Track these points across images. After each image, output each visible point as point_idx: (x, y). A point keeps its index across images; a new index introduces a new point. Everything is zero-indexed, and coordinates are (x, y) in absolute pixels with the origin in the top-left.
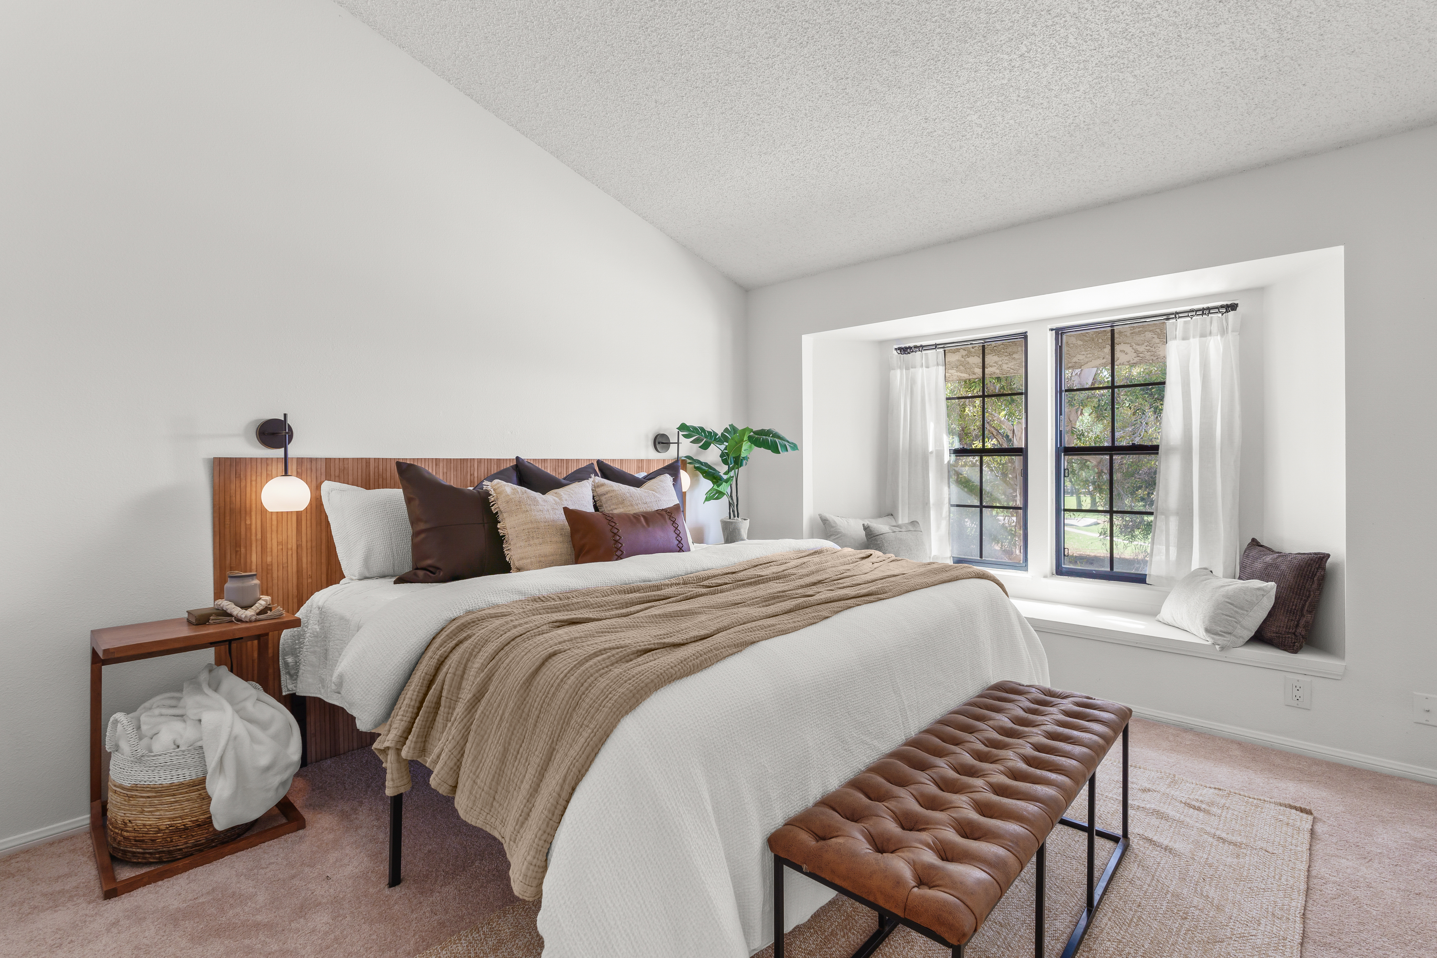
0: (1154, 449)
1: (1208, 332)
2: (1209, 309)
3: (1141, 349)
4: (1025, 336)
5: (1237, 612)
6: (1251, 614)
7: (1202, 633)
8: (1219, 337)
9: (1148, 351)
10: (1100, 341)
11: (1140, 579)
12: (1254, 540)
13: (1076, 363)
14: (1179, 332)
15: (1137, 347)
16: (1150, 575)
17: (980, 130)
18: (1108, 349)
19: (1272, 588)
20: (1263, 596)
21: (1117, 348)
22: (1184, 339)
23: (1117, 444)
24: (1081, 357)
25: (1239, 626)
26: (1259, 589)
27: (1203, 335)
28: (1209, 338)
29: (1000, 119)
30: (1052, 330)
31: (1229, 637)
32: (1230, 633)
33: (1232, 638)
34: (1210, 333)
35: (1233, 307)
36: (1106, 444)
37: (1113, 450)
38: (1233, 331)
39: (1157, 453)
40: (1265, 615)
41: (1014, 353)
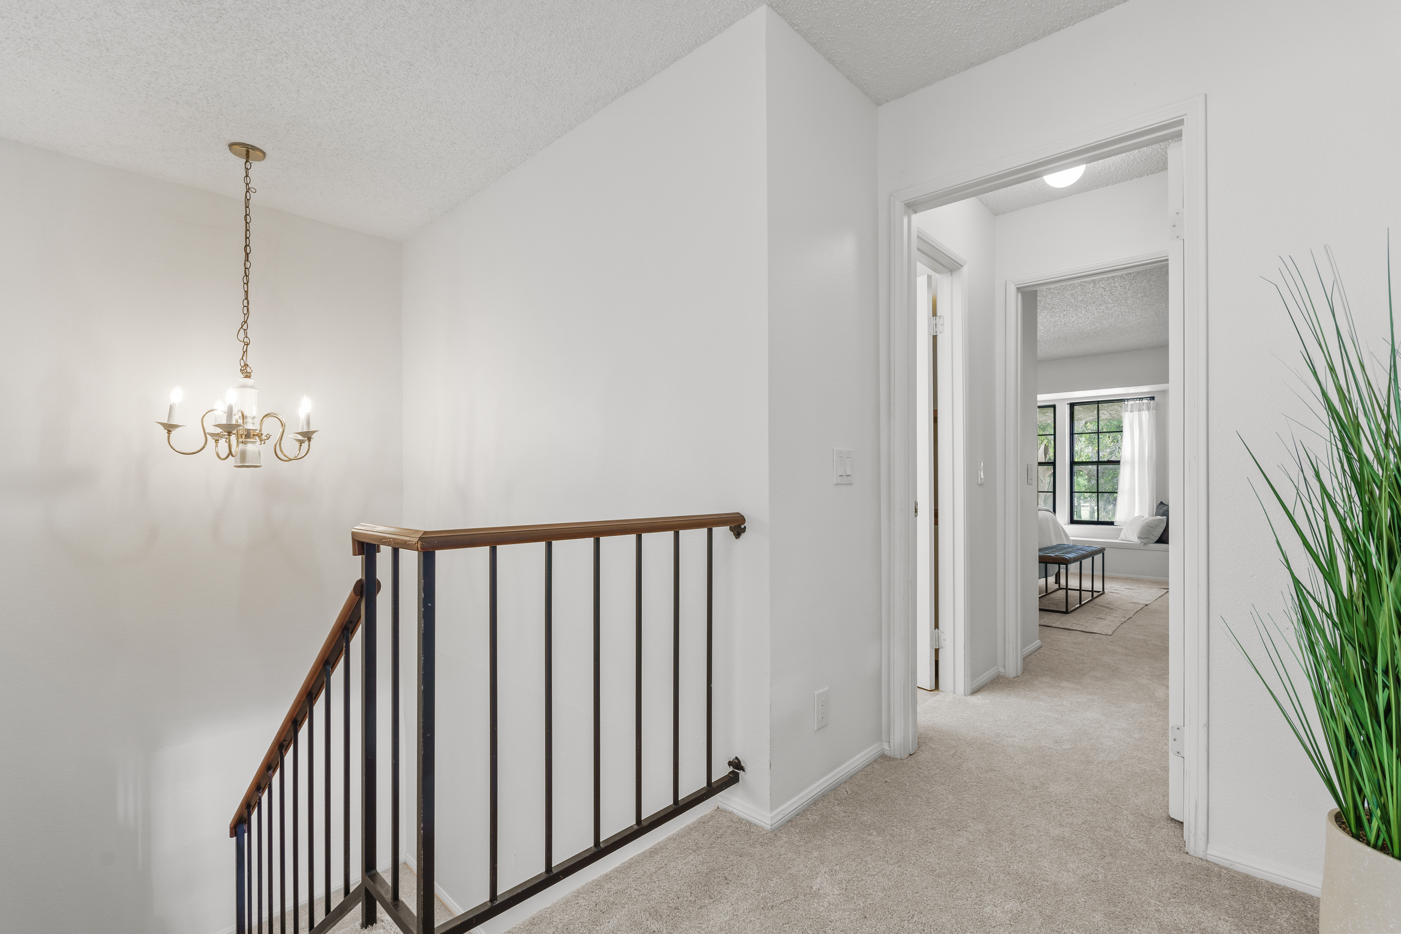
0: (1118, 462)
1: (1142, 409)
2: (1142, 398)
3: (1112, 413)
4: (1054, 407)
5: (1151, 529)
6: (1156, 530)
7: (1137, 538)
8: (1147, 411)
9: (1116, 414)
10: (1092, 408)
11: (1111, 523)
12: (1161, 502)
13: (1079, 418)
14: (1129, 408)
15: (1110, 412)
16: (1116, 521)
17: (1043, 331)
18: (1096, 412)
19: (1165, 519)
20: (1161, 522)
21: (1100, 412)
22: (1131, 412)
23: (1101, 460)
24: (1082, 416)
25: (1151, 535)
26: (1159, 519)
27: (1139, 411)
28: (1142, 412)
29: (1052, 329)
30: (1068, 404)
31: (1147, 540)
32: (1147, 538)
33: (1149, 540)
34: (1143, 410)
35: (1153, 398)
36: (1094, 460)
37: (1098, 463)
38: (1152, 410)
39: (1119, 464)
40: (1162, 531)
41: (1046, 413)
